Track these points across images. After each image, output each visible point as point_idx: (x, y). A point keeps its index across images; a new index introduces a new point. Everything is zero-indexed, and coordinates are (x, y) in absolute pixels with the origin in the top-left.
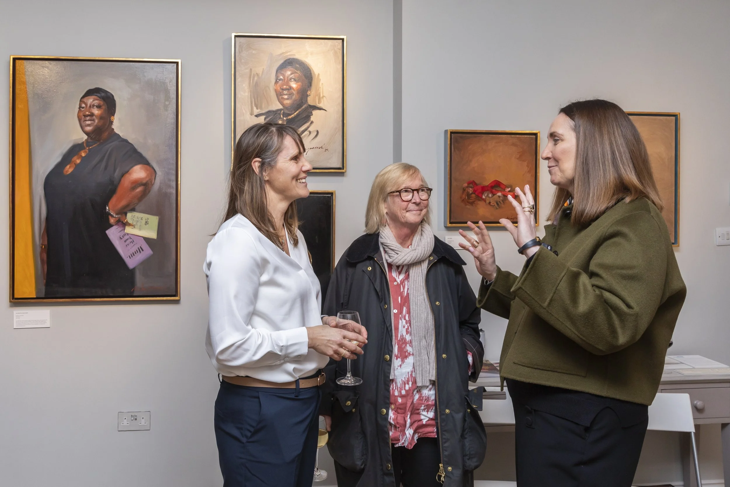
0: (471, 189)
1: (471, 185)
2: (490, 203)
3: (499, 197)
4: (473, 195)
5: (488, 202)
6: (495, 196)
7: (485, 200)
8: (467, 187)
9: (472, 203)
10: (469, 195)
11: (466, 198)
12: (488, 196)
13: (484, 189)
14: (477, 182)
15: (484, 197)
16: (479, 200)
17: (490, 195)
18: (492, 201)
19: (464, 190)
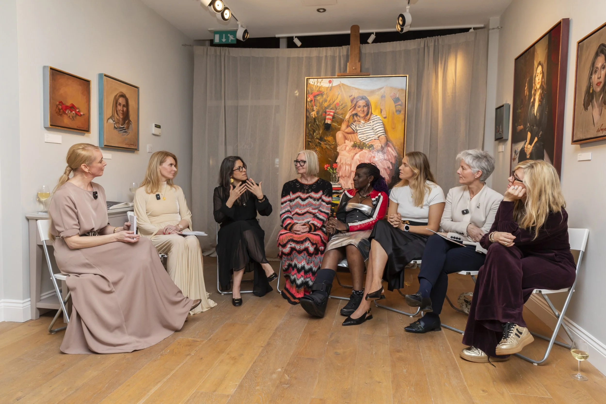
0: (60, 106)
1: (60, 104)
2: (69, 116)
3: (74, 114)
4: (62, 110)
5: (68, 115)
6: (72, 113)
7: (67, 114)
8: (59, 104)
9: (61, 115)
10: (59, 109)
11: (58, 111)
12: (68, 112)
13: (67, 108)
14: (64, 103)
15: (67, 112)
16: (65, 114)
17: (70, 112)
18: (70, 115)
19: (57, 106)
